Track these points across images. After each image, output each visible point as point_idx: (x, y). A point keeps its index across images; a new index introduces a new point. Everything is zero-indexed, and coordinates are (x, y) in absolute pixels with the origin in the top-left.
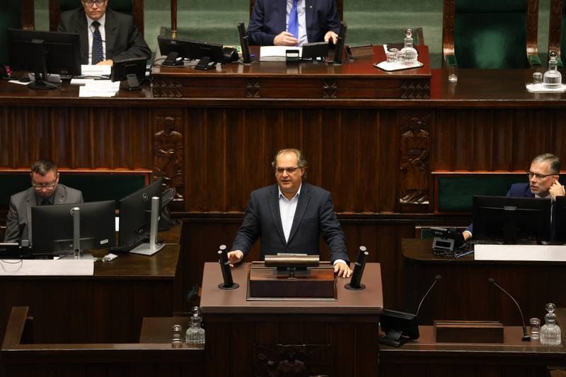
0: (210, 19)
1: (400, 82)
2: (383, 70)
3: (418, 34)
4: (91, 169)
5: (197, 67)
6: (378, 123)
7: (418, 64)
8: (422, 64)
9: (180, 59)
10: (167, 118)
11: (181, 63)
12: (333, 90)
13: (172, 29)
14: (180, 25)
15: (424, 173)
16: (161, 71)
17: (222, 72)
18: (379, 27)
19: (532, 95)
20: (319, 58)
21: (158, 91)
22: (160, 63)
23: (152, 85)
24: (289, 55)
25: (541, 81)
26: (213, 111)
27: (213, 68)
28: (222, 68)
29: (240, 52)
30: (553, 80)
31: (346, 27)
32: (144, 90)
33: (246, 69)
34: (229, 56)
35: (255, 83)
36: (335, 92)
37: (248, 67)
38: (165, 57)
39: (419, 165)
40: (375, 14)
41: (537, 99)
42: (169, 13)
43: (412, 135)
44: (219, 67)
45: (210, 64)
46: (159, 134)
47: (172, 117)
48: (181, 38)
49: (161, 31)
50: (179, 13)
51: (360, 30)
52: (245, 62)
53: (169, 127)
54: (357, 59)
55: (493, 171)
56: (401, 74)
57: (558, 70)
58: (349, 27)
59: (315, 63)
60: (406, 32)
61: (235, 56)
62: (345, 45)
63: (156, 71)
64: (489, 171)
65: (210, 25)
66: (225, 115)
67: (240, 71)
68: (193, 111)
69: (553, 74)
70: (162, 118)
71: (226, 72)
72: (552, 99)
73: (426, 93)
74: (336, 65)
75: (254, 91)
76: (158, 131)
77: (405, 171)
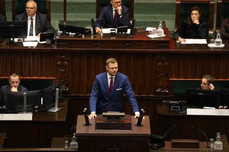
0: (79, 16)
1: (157, 42)
2: (150, 38)
3: (164, 23)
4: (31, 77)
5: (75, 36)
6: (148, 59)
7: (164, 35)
8: (166, 36)
9: (68, 33)
10: (62, 57)
11: (68, 34)
12: (129, 46)
13: (64, 21)
14: (67, 19)
15: (166, 79)
16: (60, 37)
17: (85, 38)
18: (147, 20)
19: (210, 48)
20: (124, 33)
21: (58, 46)
22: (59, 34)
23: (56, 43)
24: (112, 31)
25: (213, 43)
26: (81, 54)
27: (81, 36)
28: (85, 36)
29: (92, 30)
30: (218, 42)
31: (135, 21)
32: (53, 45)
33: (94, 37)
34: (88, 32)
35: (98, 43)
36: (130, 47)
37: (95, 36)
38: (61, 32)
39: (164, 76)
40: (146, 15)
41: (212, 50)
42: (63, 14)
43: (161, 64)
44: (83, 36)
45: (80, 35)
46: (59, 63)
47: (64, 56)
48: (68, 24)
49: (59, 21)
50: (67, 14)
51: (140, 22)
52: (94, 34)
53: (63, 60)
54: (139, 33)
55: (194, 79)
56: (157, 39)
57: (221, 38)
58: (136, 20)
59: (122, 35)
60: (159, 23)
61: (90, 32)
62: (135, 27)
63: (58, 37)
64: (193, 79)
65: (79, 19)
66: (86, 56)
67: (92, 38)
68: (73, 54)
69: (219, 40)
70: (60, 57)
71: (86, 38)
72: (218, 50)
73: (167, 47)
74: (131, 35)
75: (97, 46)
76: (58, 62)
77: (159, 78)
